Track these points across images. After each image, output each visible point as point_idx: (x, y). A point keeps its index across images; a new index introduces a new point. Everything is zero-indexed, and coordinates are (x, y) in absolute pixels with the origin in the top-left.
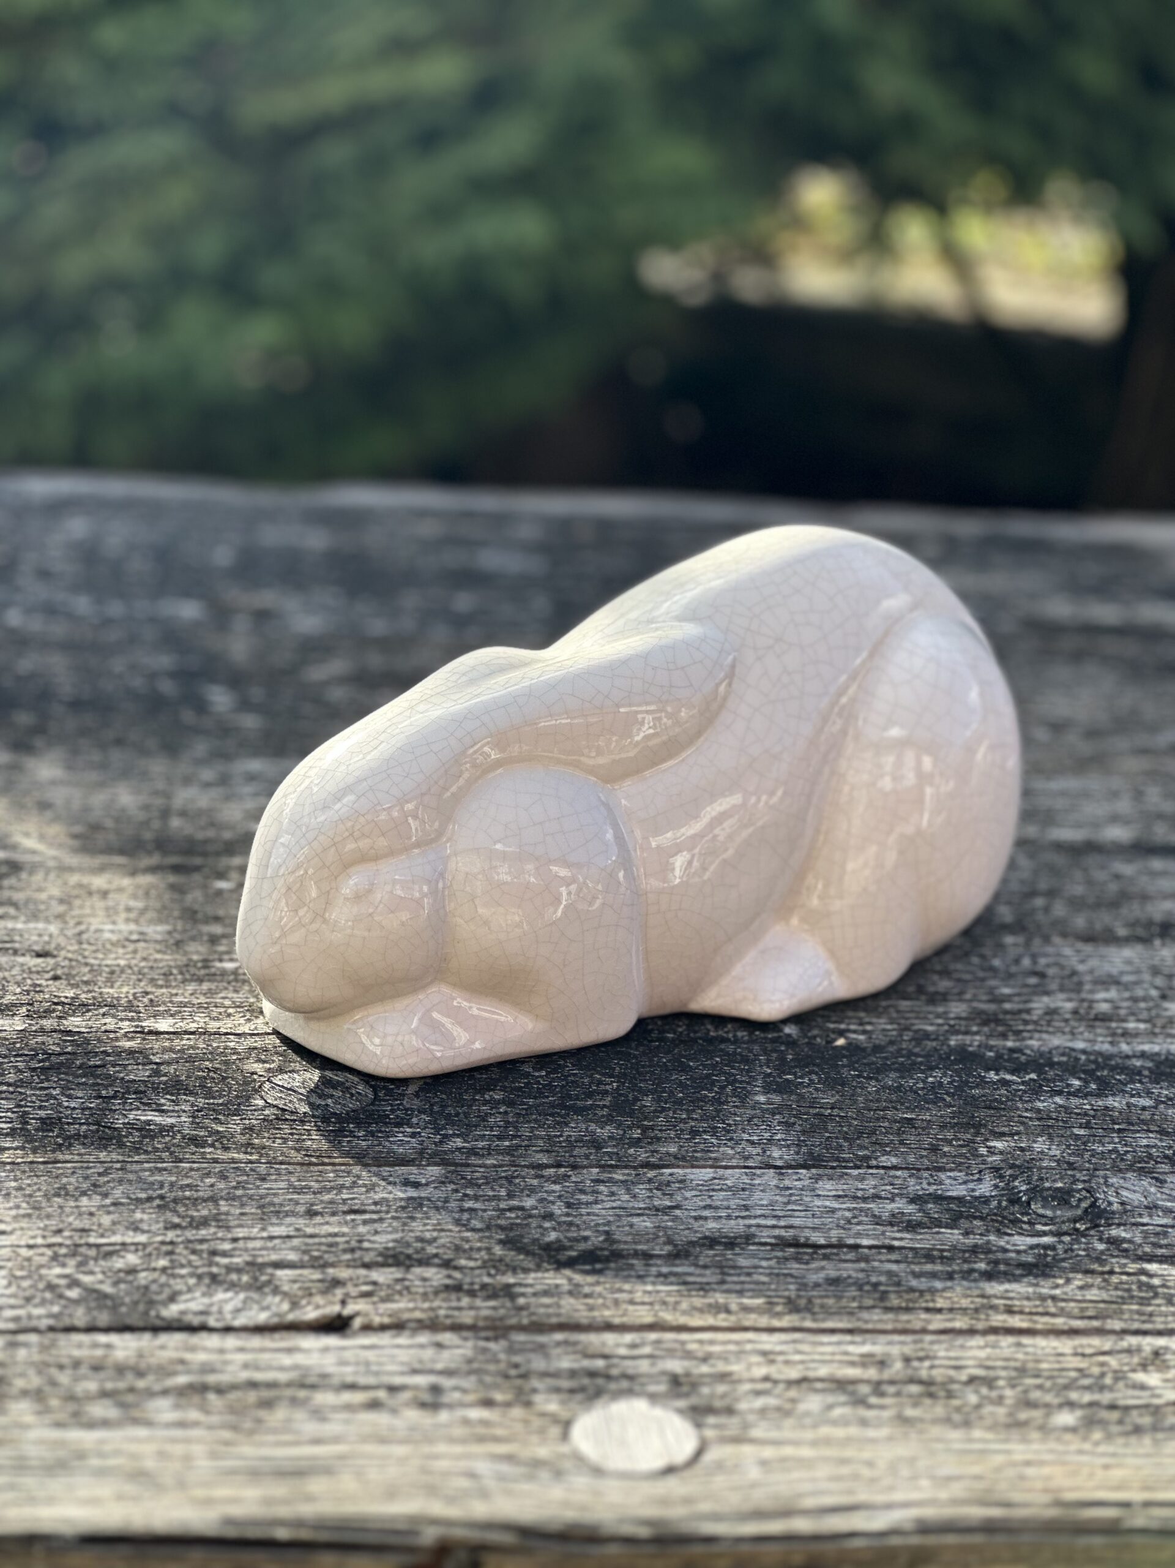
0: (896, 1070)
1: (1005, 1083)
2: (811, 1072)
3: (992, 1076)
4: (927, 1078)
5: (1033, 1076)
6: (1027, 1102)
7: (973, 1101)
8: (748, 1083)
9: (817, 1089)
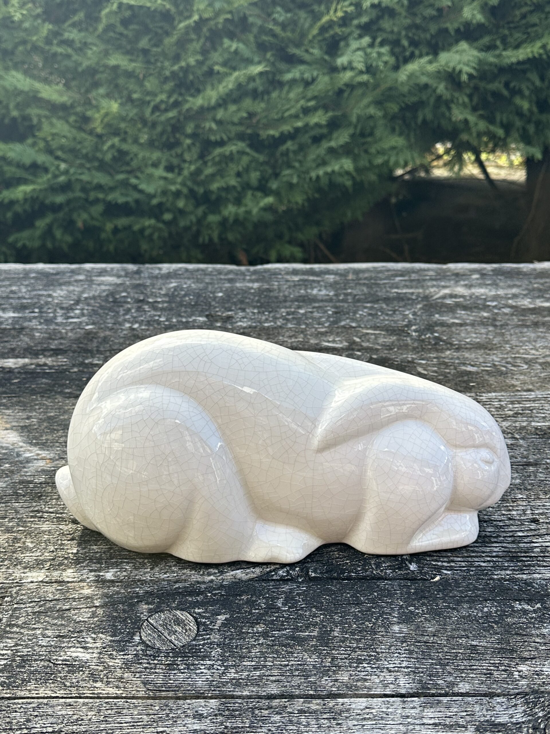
0: (468, 602)
1: (525, 612)
2: (423, 604)
3: (517, 606)
4: (483, 608)
5: (539, 605)
6: (538, 628)
7: (508, 629)
8: (390, 614)
9: (426, 619)
